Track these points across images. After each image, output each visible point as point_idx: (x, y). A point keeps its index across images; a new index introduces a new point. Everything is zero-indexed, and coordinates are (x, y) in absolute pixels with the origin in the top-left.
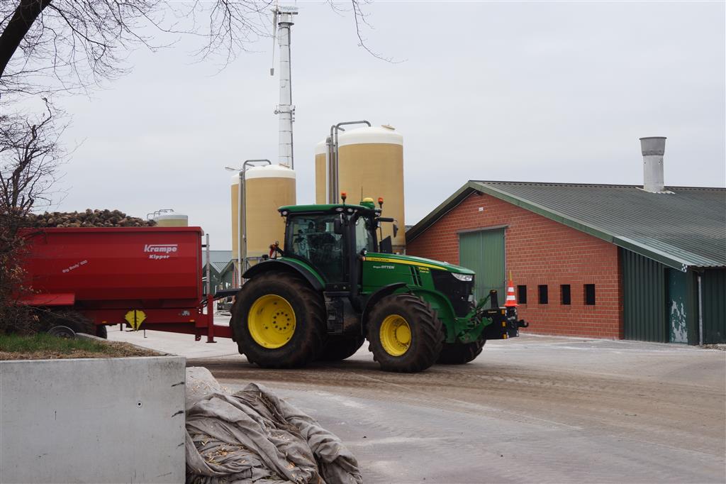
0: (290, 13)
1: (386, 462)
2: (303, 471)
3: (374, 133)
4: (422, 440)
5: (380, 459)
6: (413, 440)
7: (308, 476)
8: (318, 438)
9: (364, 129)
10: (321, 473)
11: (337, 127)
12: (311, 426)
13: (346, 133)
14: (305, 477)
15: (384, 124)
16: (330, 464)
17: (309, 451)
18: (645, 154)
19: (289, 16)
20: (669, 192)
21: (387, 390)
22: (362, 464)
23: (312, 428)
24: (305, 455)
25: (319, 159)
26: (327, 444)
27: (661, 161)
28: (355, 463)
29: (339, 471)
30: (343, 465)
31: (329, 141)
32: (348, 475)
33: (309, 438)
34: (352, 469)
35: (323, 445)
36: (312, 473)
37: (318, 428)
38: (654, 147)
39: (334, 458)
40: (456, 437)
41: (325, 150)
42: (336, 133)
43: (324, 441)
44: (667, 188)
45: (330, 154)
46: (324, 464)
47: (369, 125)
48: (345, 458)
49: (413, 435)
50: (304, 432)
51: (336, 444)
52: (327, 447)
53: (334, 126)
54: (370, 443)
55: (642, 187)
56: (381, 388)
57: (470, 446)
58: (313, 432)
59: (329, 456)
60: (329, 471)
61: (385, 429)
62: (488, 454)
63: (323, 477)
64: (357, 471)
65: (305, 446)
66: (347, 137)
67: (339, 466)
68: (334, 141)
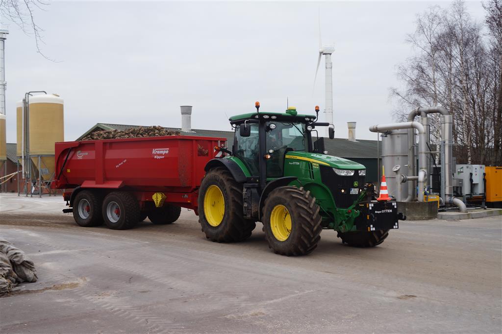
0: (4, 33)
1: (50, 263)
2: (4, 269)
3: (49, 98)
4: (69, 251)
5: (47, 262)
6: (65, 251)
7: (6, 272)
8: (12, 252)
9: (43, 95)
10: (14, 270)
11: (29, 94)
12: (8, 246)
13: (33, 97)
14: (5, 272)
15: (55, 94)
16: (18, 265)
17: (7, 259)
18: (183, 113)
19: (4, 34)
20: (193, 132)
21: (52, 227)
22: (37, 265)
23: (9, 247)
24: (5, 261)
25: (19, 110)
26: (18, 255)
27: (190, 117)
28: (32, 264)
29: (23, 268)
30: (26, 266)
31: (24, 100)
32: (29, 270)
33: (7, 252)
34: (31, 267)
35: (15, 255)
36: (9, 270)
37: (13, 247)
38: (187, 111)
39: (21, 262)
40: (87, 249)
41: (22, 105)
42: (28, 97)
43: (16, 254)
44: (192, 130)
45: (25, 108)
46: (16, 265)
47: (46, 93)
48: (27, 262)
49: (64, 249)
50: (5, 250)
51: (22, 255)
52: (17, 257)
53: (27, 93)
54: (42, 254)
55: (181, 129)
56: (49, 226)
57: (94, 253)
58: (9, 249)
59: (18, 261)
60: (19, 269)
61: (50, 246)
62: (102, 257)
63: (15, 272)
64: (34, 268)
65: (5, 257)
66: (34, 99)
67: (24, 266)
68: (27, 101)
